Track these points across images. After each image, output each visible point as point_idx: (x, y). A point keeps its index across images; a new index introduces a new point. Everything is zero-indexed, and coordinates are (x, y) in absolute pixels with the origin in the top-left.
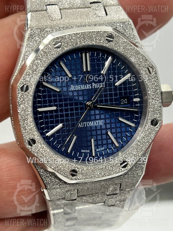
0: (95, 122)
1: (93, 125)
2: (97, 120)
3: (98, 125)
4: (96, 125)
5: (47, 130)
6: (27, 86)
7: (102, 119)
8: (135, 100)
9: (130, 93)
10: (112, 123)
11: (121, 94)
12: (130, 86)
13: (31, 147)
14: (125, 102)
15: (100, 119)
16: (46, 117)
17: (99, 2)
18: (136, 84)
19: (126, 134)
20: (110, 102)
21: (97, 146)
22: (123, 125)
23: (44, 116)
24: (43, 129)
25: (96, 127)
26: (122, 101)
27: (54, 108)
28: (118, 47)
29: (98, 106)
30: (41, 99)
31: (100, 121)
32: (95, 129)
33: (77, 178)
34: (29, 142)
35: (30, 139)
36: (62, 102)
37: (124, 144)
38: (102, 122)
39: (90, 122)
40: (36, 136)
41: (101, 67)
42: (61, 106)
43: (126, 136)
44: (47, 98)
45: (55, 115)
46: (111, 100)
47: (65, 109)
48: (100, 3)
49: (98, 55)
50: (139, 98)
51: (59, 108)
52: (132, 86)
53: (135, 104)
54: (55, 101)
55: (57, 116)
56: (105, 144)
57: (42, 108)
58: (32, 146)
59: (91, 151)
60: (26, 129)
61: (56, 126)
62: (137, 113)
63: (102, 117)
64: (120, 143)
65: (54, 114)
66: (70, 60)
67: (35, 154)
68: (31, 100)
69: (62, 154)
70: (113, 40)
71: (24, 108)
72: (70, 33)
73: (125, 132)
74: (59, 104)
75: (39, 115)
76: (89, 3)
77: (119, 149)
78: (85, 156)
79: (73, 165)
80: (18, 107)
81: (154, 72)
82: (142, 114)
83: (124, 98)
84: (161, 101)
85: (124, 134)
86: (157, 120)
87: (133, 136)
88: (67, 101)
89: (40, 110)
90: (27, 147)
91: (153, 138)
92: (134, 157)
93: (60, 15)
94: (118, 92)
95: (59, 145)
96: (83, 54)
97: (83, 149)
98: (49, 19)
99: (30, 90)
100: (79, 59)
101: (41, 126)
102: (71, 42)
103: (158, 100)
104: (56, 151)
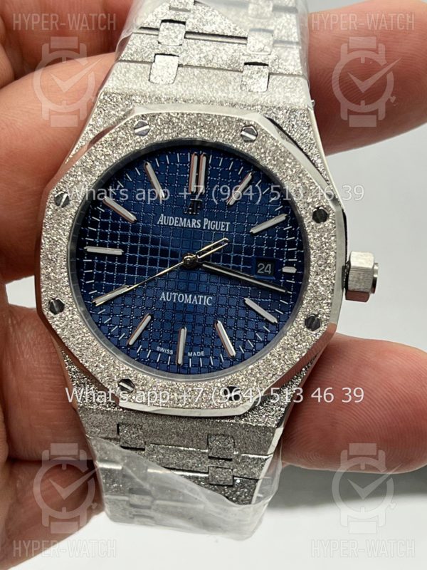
0: (195, 297)
1: (190, 302)
2: (201, 294)
3: (200, 303)
4: (197, 303)
5: (96, 291)
7: (212, 295)
8: (286, 270)
9: (280, 254)
10: (230, 307)
11: (259, 251)
12: (281, 239)
13: (52, 315)
14: (265, 271)
15: (207, 294)
16: (100, 267)
17: (265, 65)
18: (294, 238)
19: (256, 336)
20: (233, 263)
21: (190, 346)
22: (252, 314)
23: (96, 263)
24: (89, 288)
25: (196, 306)
26: (261, 266)
27: (119, 252)
28: (263, 156)
29: (204, 265)
30: (97, 228)
31: (205, 297)
32: (192, 310)
34: (51, 304)
35: (54, 299)
36: (137, 243)
37: (247, 354)
38: (210, 299)
39: (186, 295)
40: (67, 296)
42: (133, 250)
43: (255, 340)
44: (108, 229)
45: (118, 266)
46: (237, 260)
47: (140, 258)
48: (266, 67)
49: (226, 164)
50: (296, 267)
51: (128, 254)
52: (286, 240)
53: (285, 279)
54: (124, 238)
55: (121, 269)
56: (209, 346)
57: (95, 246)
58: (55, 313)
59: (176, 353)
60: (49, 278)
61: (117, 287)
62: (285, 296)
63: (213, 289)
64: (240, 350)
65: (117, 263)
66: (168, 165)
67: (59, 331)
68: (71, 225)
69: (116, 346)
70: (255, 140)
71: (55, 238)
72: (170, 112)
73: (254, 330)
74: (131, 246)
75: (87, 259)
76: (243, 62)
77: (234, 362)
78: (163, 361)
79: (129, 369)
80: (44, 233)
81: (330, 220)
82: (295, 302)
83: (266, 261)
84: (334, 282)
85: (250, 335)
86: (318, 319)
87: (269, 342)
88: (148, 243)
89: (90, 249)
90: (45, 313)
91: (303, 355)
92: (255, 384)
93: (174, 76)
94: (254, 246)
95: (114, 327)
96: (196, 157)
97: (161, 346)
98: (149, 80)
99: (71, 205)
100: (186, 166)
101: (87, 282)
102: (169, 127)
103: (327, 279)
104: (107, 336)
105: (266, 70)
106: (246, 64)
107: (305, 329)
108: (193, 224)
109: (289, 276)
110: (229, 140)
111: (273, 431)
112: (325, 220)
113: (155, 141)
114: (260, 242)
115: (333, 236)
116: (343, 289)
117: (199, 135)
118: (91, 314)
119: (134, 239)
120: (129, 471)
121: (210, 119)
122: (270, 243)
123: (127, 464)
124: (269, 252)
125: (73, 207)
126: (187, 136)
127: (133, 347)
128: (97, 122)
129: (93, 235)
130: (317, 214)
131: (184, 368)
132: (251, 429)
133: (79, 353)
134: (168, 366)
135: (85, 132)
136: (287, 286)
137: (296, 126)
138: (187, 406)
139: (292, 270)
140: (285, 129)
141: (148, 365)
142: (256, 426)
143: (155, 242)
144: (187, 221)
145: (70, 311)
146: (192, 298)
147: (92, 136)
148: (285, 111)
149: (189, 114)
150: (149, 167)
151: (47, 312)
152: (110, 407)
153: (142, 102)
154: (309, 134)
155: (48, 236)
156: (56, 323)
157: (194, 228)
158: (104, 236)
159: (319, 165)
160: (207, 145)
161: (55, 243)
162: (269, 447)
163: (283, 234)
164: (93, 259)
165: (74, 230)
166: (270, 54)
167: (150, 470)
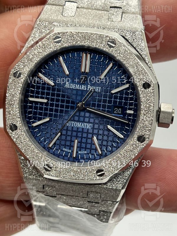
0: (83, 124)
1: (80, 127)
2: (86, 122)
3: (85, 127)
4: (83, 127)
5: (33, 120)
6: (20, 73)
7: (91, 123)
8: (129, 112)
9: (126, 104)
10: (100, 129)
11: (115, 102)
12: (126, 96)
13: (11, 132)
14: (118, 112)
15: (89, 122)
16: (36, 108)
18: (133, 96)
19: (112, 144)
20: (102, 108)
21: (80, 148)
22: (111, 133)
23: (34, 106)
24: (30, 118)
25: (83, 129)
26: (116, 110)
27: (45, 101)
28: (118, 55)
29: (87, 109)
30: (34, 89)
31: (88, 124)
32: (81, 130)
33: (50, 174)
34: (11, 126)
35: (12, 124)
36: (54, 96)
37: (108, 153)
38: (90, 125)
39: (78, 123)
40: (19, 123)
41: (100, 71)
42: (52, 100)
43: (112, 146)
44: (40, 89)
45: (45, 108)
46: (104, 106)
47: (56, 104)
48: (121, 9)
49: (100, 58)
50: (133, 111)
52: (129, 97)
53: (128, 116)
54: (48, 94)
55: (46, 109)
56: (89, 149)
57: (33, 97)
58: (13, 131)
59: (73, 151)
60: (10, 114)
61: (44, 118)
62: (128, 125)
63: (92, 120)
64: (105, 151)
65: (44, 106)
66: (71, 58)
67: (15, 140)
68: (21, 87)
69: (43, 147)
70: (114, 47)
71: (13, 93)
72: (72, 31)
73: (112, 141)
74: (51, 98)
75: (30, 104)
76: (110, 6)
77: (102, 157)
78: (66, 156)
79: (49, 160)
80: (7, 91)
81: (152, 88)
82: (133, 128)
83: (118, 107)
84: (152, 119)
85: (110, 144)
86: (144, 137)
87: (119, 147)
88: (60, 97)
89: (31, 99)
90: (8, 131)
91: (136, 155)
92: (112, 168)
93: (75, 12)
94: (113, 99)
95: (42, 138)
96: (85, 54)
97: (65, 148)
98: (62, 15)
99: (21, 77)
100: (80, 58)
101: (29, 115)
102: (71, 39)
103: (149, 117)
104: (38, 142)
105: (120, 11)
106: (111, 7)
107: (138, 142)
108: (83, 88)
109: (130, 115)
110: (102, 46)
111: (120, 191)
112: (149, 88)
113: (64, 46)
114: (116, 97)
115: (153, 96)
116: (157, 122)
117: (87, 43)
118: (31, 131)
119: (53, 95)
120: (49, 206)
121: (92, 36)
122: (121, 98)
123: (48, 203)
124: (120, 103)
125: (22, 78)
126: (81, 44)
127: (51, 148)
128: (36, 35)
129: (32, 92)
130: (145, 85)
131: (76, 159)
132: (109, 190)
133: (24, 151)
134: (68, 158)
135: (29, 40)
136: (129, 120)
137: (135, 40)
138: (78, 179)
139: (132, 112)
140: (130, 41)
141: (59, 157)
142: (111, 188)
143: (63, 96)
144: (79, 86)
145: (20, 130)
146: (81, 124)
147: (32, 42)
148: (130, 32)
149: (82, 33)
150: (61, 58)
151: (8, 130)
152: (39, 177)
153: (58, 26)
154: (141, 44)
155: (10, 92)
156: (13, 136)
157: (83, 90)
158: (38, 93)
159: (147, 60)
160: (91, 48)
161: (13, 96)
162: (118, 198)
163: (127, 94)
164: (32, 104)
165: (23, 89)
166: (123, 2)
167: (59, 206)
